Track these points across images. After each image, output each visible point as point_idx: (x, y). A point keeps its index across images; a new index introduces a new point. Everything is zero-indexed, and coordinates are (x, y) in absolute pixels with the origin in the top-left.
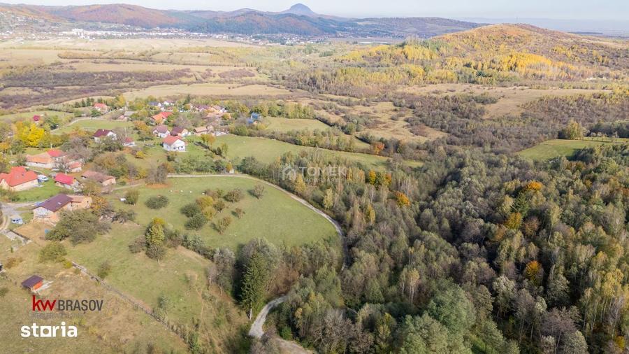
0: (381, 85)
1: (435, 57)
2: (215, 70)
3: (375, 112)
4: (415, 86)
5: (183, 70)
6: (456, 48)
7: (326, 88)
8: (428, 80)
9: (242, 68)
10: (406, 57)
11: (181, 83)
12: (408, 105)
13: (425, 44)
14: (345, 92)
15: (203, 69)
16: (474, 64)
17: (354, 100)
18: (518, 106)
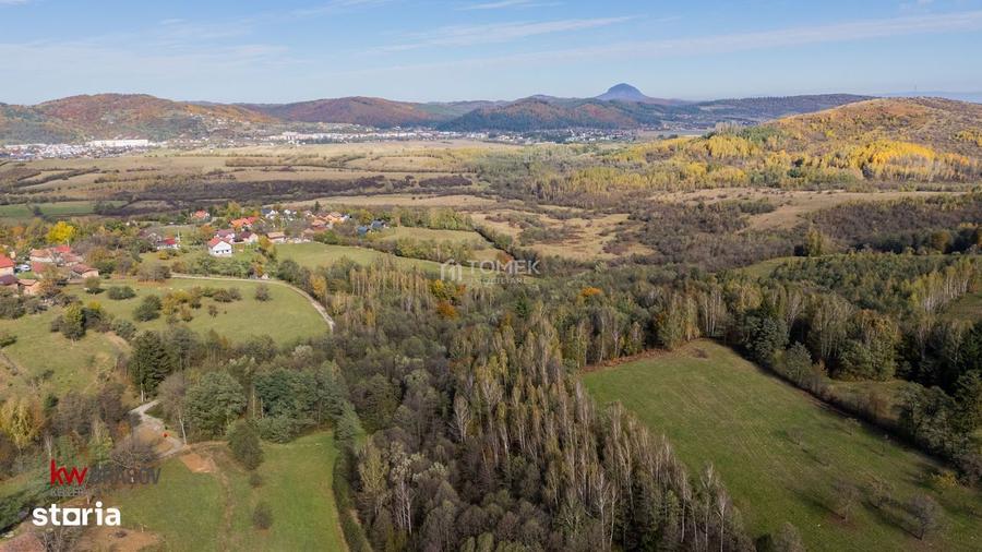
0: (627, 192)
1: (755, 151)
2: (418, 178)
3: (588, 226)
4: (679, 194)
5: (374, 178)
6: (795, 138)
7: (552, 198)
8: (702, 184)
9: (457, 175)
10: (710, 154)
11: (360, 194)
12: (644, 217)
13: (745, 134)
14: (572, 202)
15: (401, 177)
16: (807, 160)
17: (574, 210)
18: (799, 216)
